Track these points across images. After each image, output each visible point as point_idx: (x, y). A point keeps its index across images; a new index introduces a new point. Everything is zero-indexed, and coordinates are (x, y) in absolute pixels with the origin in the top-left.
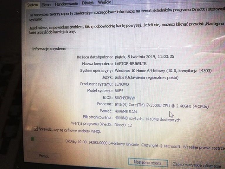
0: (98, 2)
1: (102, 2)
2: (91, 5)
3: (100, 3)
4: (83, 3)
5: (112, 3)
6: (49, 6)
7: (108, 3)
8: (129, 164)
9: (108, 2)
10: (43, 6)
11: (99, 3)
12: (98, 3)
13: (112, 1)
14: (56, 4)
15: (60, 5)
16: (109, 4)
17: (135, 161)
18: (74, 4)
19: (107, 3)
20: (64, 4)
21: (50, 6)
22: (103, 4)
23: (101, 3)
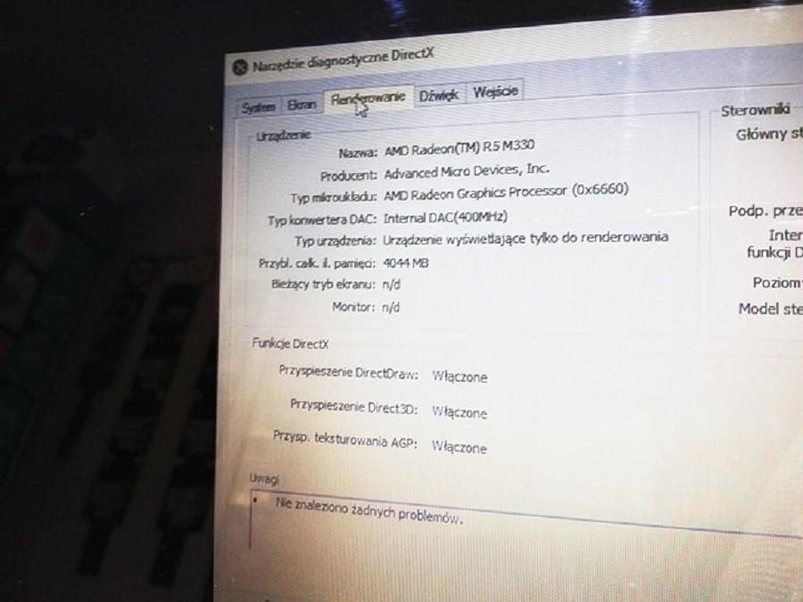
0: (474, 93)
1: (488, 92)
2: (449, 100)
3: (480, 95)
4: (424, 97)
5: (520, 92)
6: (310, 107)
7: (508, 94)
9: (506, 92)
10: (292, 107)
11: (477, 96)
12: (475, 96)
13: (520, 89)
16: (511, 96)
19: (502, 94)
21: (315, 107)
22: (490, 99)
23: (482, 95)
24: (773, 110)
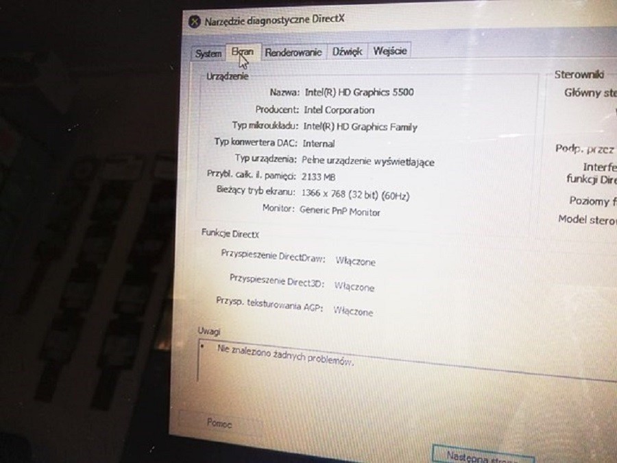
0: (374, 51)
1: (385, 51)
2: (355, 56)
3: (378, 53)
4: (336, 52)
5: (408, 52)
6: (249, 54)
7: (400, 53)
8: (433, 460)
9: (398, 52)
10: (235, 54)
11: (376, 53)
12: (374, 53)
14: (267, 52)
15: (276, 55)
16: (402, 55)
17: (449, 452)
18: (312, 53)
19: (395, 53)
20: (286, 53)
21: (252, 54)
22: (385, 56)
23: (380, 53)
24: (592, 75)
